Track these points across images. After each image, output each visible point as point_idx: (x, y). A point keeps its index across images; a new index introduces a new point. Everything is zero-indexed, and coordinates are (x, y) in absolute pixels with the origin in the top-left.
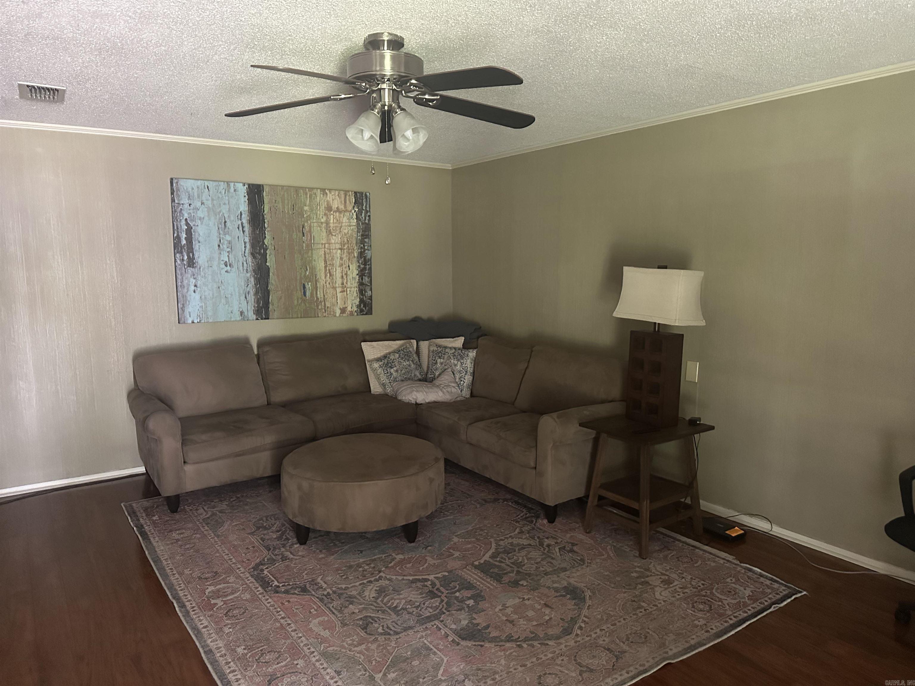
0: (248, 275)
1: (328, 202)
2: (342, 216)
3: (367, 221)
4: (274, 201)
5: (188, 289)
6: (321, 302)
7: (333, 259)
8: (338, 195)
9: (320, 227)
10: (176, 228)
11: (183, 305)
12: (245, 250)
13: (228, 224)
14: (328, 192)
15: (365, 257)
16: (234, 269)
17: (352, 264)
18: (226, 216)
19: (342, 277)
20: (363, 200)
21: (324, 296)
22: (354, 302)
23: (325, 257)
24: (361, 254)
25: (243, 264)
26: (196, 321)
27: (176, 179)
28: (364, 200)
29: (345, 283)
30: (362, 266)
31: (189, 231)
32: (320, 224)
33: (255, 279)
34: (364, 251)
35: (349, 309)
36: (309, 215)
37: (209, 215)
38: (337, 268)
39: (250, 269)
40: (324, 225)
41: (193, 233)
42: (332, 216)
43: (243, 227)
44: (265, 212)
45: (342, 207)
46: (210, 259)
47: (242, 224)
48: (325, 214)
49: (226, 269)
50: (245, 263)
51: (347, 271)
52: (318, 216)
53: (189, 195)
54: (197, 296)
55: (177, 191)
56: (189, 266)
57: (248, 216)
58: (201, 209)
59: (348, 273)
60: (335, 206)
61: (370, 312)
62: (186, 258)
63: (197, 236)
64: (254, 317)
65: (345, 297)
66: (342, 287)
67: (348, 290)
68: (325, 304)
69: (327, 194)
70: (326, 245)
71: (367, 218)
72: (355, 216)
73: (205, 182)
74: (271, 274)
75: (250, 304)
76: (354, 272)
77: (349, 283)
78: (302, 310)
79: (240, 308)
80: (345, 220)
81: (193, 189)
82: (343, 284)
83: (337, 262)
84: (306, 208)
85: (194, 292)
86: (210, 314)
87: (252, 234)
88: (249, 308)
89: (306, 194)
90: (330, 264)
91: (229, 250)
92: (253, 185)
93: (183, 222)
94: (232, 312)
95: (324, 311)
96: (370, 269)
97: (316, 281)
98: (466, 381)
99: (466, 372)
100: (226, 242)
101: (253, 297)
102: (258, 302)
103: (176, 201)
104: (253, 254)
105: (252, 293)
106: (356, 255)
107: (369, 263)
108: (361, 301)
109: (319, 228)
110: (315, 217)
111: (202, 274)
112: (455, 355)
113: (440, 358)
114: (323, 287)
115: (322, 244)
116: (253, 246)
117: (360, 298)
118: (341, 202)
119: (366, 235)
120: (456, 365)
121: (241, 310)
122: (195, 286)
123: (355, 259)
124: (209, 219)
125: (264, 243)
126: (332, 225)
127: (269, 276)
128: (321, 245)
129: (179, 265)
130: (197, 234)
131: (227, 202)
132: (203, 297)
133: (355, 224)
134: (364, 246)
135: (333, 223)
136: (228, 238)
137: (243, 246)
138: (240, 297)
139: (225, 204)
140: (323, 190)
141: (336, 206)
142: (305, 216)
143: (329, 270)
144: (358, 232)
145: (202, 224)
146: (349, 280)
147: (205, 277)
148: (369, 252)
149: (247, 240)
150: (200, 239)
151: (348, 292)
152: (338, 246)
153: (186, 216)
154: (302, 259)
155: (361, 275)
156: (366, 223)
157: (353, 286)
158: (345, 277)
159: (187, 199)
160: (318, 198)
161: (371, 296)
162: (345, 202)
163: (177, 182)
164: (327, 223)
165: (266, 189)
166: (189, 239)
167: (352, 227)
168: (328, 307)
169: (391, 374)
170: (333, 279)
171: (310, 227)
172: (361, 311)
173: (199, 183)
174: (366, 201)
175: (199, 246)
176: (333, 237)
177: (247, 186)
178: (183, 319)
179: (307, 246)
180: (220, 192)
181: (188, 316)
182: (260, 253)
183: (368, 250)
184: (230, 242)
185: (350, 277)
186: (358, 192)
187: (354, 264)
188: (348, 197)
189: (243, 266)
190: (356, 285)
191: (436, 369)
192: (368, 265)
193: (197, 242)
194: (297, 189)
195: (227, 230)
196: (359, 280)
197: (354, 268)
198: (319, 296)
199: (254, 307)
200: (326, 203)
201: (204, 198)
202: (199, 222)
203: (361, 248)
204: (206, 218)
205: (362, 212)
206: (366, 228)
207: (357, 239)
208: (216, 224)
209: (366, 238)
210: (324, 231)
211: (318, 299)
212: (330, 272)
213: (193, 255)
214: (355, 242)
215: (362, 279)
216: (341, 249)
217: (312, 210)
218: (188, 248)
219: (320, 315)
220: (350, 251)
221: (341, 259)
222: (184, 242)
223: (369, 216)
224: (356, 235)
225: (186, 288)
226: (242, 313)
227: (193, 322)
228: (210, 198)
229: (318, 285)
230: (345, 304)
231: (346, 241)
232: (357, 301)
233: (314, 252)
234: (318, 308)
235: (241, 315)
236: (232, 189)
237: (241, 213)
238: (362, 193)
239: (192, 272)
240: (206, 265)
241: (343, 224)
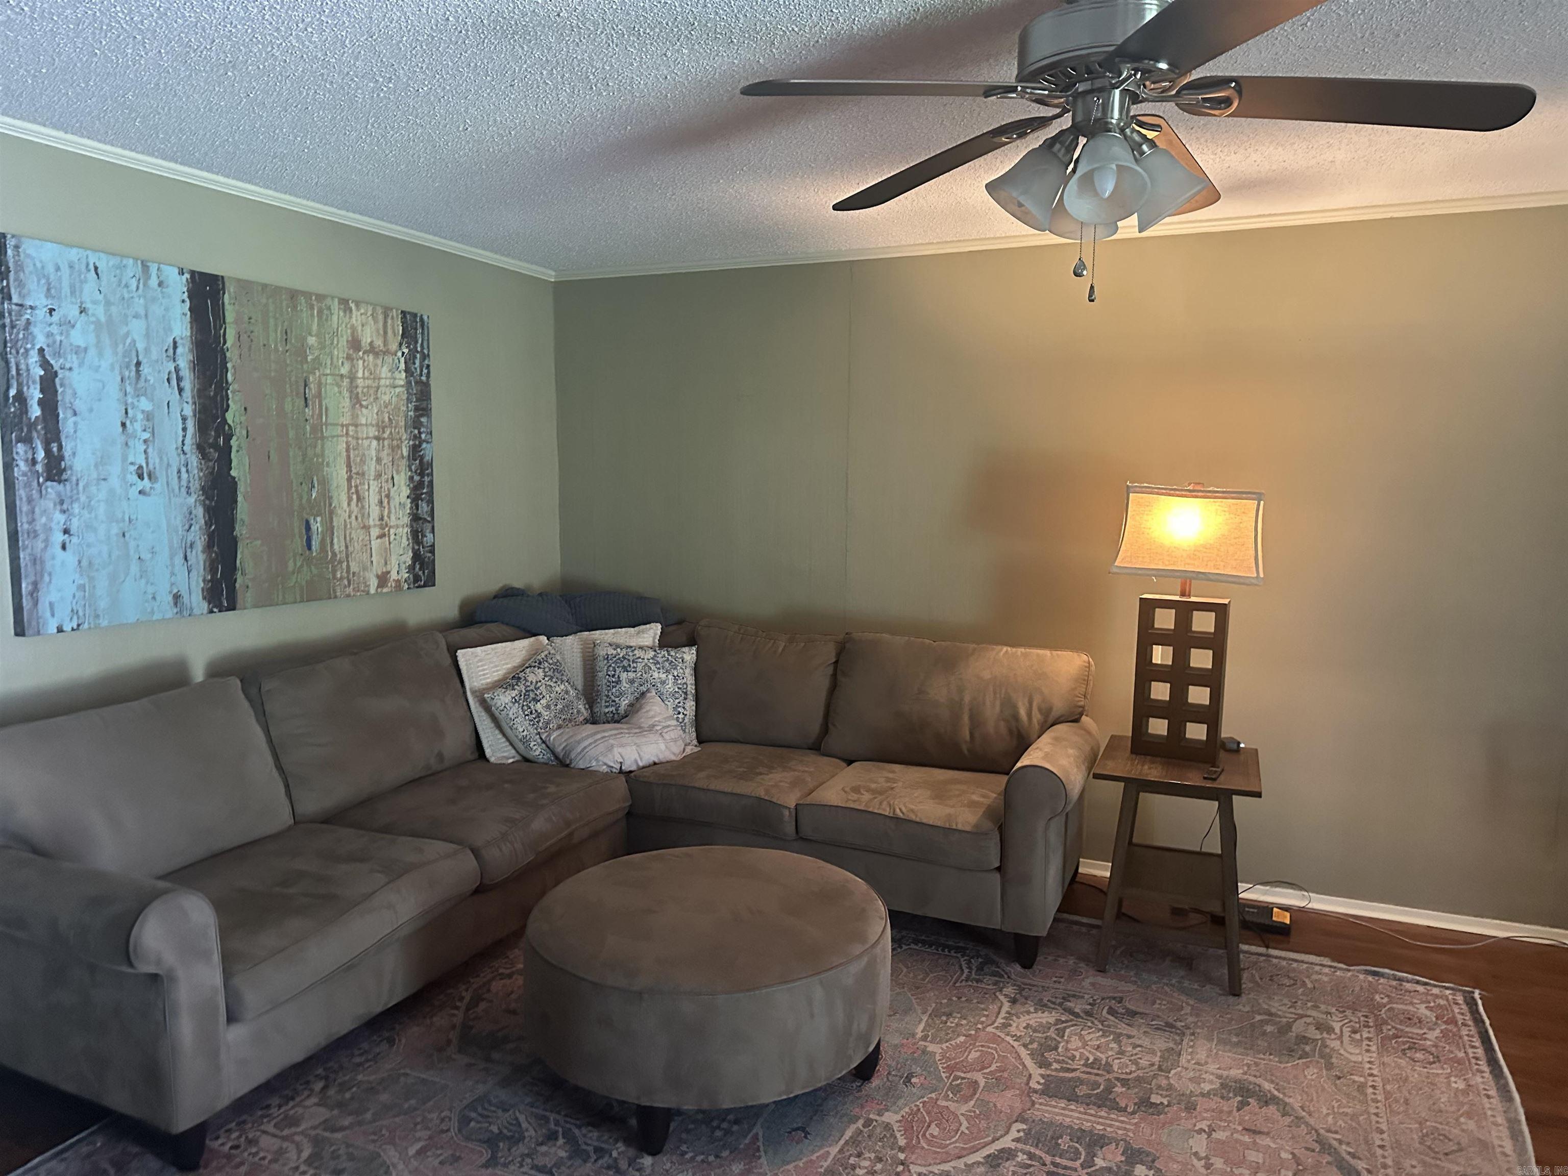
0: (191, 500)
1: (353, 329)
2: (379, 362)
3: (424, 378)
4: (246, 319)
5: (46, 541)
6: (340, 562)
7: (363, 462)
8: (372, 315)
9: (339, 386)
10: (14, 372)
11: (35, 584)
12: (184, 436)
13: (145, 369)
14: (353, 305)
15: (422, 458)
16: (157, 486)
17: (398, 472)
18: (140, 346)
19: (381, 502)
20: (416, 329)
21: (347, 547)
22: (403, 558)
23: (348, 457)
24: (415, 450)
25: (179, 472)
26: (67, 628)
27: (13, 236)
28: (419, 331)
29: (386, 518)
30: (417, 478)
31: (49, 383)
32: (338, 378)
33: (208, 510)
34: (420, 446)
35: (394, 575)
36: (318, 358)
37: (98, 342)
38: (371, 482)
39: (196, 485)
40: (346, 381)
41: (60, 390)
42: (361, 362)
43: (179, 379)
44: (229, 344)
45: (379, 343)
46: (102, 461)
47: (177, 370)
48: (349, 358)
49: (140, 485)
50: (183, 470)
51: (389, 490)
52: (335, 360)
53: (49, 284)
54: (70, 558)
55: (16, 273)
56: (49, 479)
57: (191, 351)
58: (78, 325)
59: (392, 494)
60: (366, 340)
61: (430, 582)
62: (41, 455)
63: (68, 398)
64: (205, 606)
65: (386, 549)
66: (382, 527)
67: (392, 531)
68: (348, 567)
69: (351, 311)
70: (351, 428)
71: (425, 371)
72: (402, 366)
73: (89, 252)
74: (240, 498)
75: (194, 573)
76: (403, 491)
77: (393, 517)
78: (304, 583)
79: (172, 584)
80: (384, 372)
81: (58, 269)
82: (382, 519)
83: (371, 468)
84: (312, 340)
85: (64, 547)
86: (103, 604)
87: (199, 397)
88: (193, 584)
89: (312, 308)
90: (357, 474)
91: (146, 435)
92: (201, 274)
93: (34, 358)
94: (154, 598)
95: (346, 582)
96: (431, 483)
97: (331, 513)
98: (688, 713)
99: (686, 693)
100: (140, 416)
101: (202, 557)
102: (212, 569)
103: (15, 299)
104: (201, 448)
105: (200, 546)
106: (405, 453)
107: (429, 471)
108: (416, 557)
109: (336, 389)
110: (329, 362)
111: (83, 498)
112: (658, 663)
113: (625, 669)
114: (345, 526)
115: (342, 426)
116: (203, 427)
117: (413, 548)
118: (378, 330)
119: (423, 409)
120: (663, 683)
121: (175, 591)
122: (66, 531)
123: (404, 462)
124: (100, 355)
125: (225, 421)
126: (360, 382)
127: (236, 502)
128: (340, 428)
129: (25, 474)
130: (69, 392)
131: (143, 313)
132: (85, 563)
133: (402, 383)
134: (420, 433)
135: (364, 378)
136: (145, 404)
137: (180, 426)
138: (172, 558)
139: (136, 316)
140: (344, 302)
141: (369, 340)
142: (309, 358)
143: (356, 487)
144: (409, 400)
145: (81, 365)
146: (393, 511)
147: (88, 507)
148: (429, 446)
149: (188, 410)
150: (79, 405)
151: (392, 537)
152: (373, 432)
153: (41, 341)
154: (303, 461)
155: (415, 498)
156: (421, 382)
157: (400, 523)
158: (385, 501)
159: (42, 296)
160: (335, 318)
161: (433, 546)
162: (385, 333)
163: (17, 247)
164: (352, 378)
165: (230, 289)
166: (50, 404)
167: (398, 390)
168: (354, 573)
169: (539, 715)
170: (363, 507)
171: (320, 384)
172: (417, 579)
173: (74, 254)
174: (423, 333)
175: (75, 423)
176: (363, 410)
177: (187, 276)
178: (34, 623)
179: (314, 429)
180: (127, 286)
181: (48, 614)
182: (215, 446)
183: (428, 442)
184: (149, 417)
185: (395, 502)
186: (409, 313)
187: (403, 474)
188: (389, 321)
189: (179, 477)
190: (406, 520)
191: (621, 694)
192: (428, 475)
193: (69, 413)
194: (293, 295)
195: (142, 383)
196: (411, 508)
197: (403, 483)
198: (336, 547)
199: (204, 581)
200: (349, 331)
201: (86, 297)
202: (72, 360)
203: (415, 436)
204: (92, 352)
205: (415, 357)
206: (422, 392)
207: (406, 417)
208: (117, 367)
209: (422, 415)
210: (346, 394)
211: (334, 554)
212: (357, 492)
213: (60, 447)
214: (403, 423)
215: (417, 509)
216: (377, 438)
217: (322, 346)
218: (44, 428)
219: (338, 594)
220: (395, 442)
221: (379, 460)
222: (35, 412)
223: (428, 366)
224: (405, 409)
225: (42, 537)
226: (177, 597)
227: (60, 630)
228: (101, 297)
229: (335, 524)
230: (386, 563)
231: (387, 419)
232: (408, 558)
233: (328, 444)
234: (334, 577)
235: (176, 604)
236: (154, 282)
237: (175, 343)
238: (415, 315)
239: (59, 494)
240: (94, 475)
241: (382, 382)
